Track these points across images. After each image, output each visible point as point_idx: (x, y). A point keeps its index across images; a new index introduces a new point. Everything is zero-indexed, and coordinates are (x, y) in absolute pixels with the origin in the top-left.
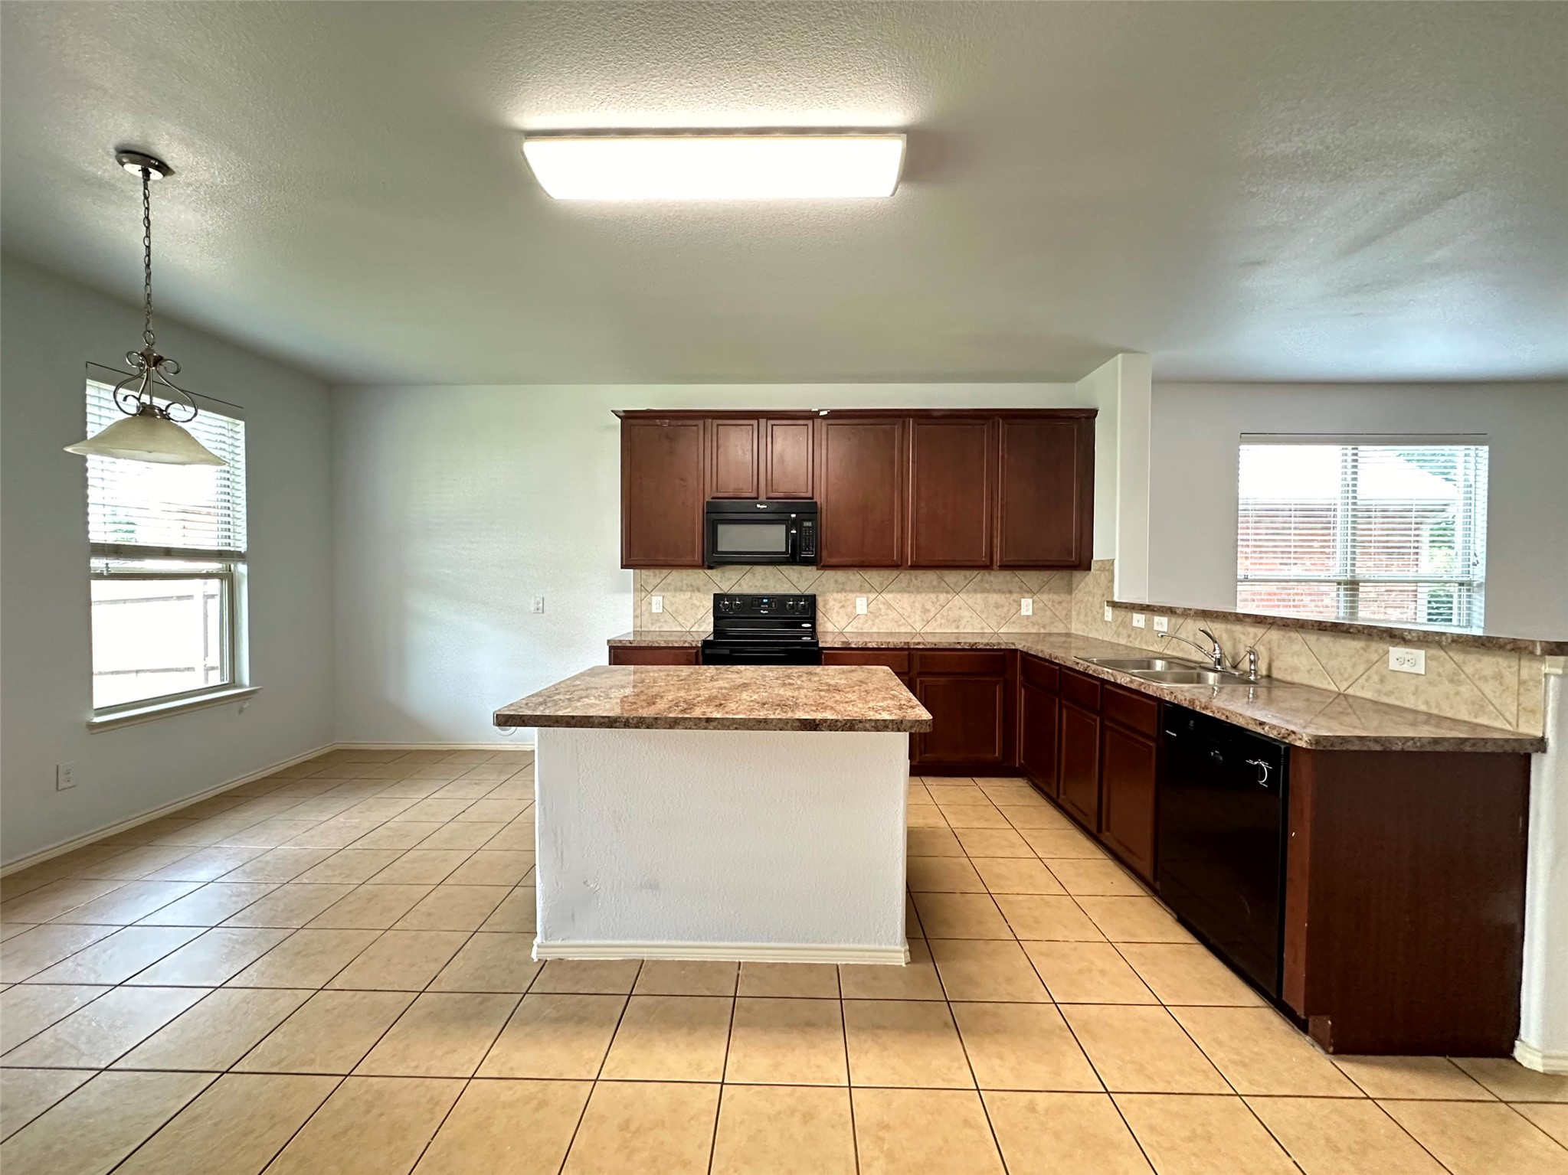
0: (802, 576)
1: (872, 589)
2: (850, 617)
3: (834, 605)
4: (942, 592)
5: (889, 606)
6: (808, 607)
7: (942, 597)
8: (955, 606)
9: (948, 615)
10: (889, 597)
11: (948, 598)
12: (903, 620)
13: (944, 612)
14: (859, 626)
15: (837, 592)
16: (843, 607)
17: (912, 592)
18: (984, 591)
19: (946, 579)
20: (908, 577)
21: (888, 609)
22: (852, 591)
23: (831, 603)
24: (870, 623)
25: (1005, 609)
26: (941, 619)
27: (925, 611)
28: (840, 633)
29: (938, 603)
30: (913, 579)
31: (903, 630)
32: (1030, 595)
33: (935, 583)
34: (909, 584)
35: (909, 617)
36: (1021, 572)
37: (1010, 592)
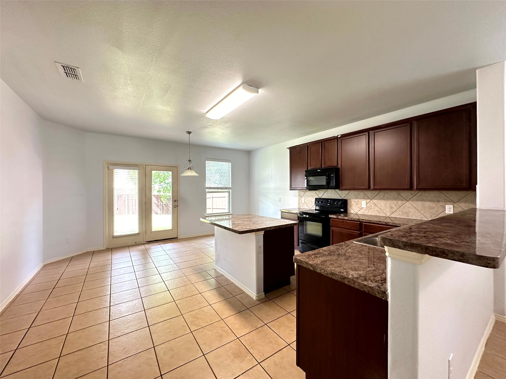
0: (342, 193)
1: (368, 198)
2: (360, 208)
3: (354, 203)
4: (400, 200)
5: (375, 205)
6: (344, 204)
7: (400, 202)
8: (406, 207)
9: (403, 211)
10: (375, 201)
11: (403, 203)
12: (381, 211)
13: (401, 209)
14: (363, 212)
15: (355, 199)
16: (357, 204)
17: (385, 200)
18: (422, 200)
19: (402, 194)
20: (383, 193)
21: (375, 206)
22: (360, 199)
23: (353, 203)
24: (367, 211)
25: (435, 210)
26: (399, 212)
27: (391, 208)
28: (356, 214)
29: (398, 205)
30: (386, 194)
31: (381, 215)
32: (452, 203)
33: (396, 196)
34: (384, 196)
35: (384, 210)
36: (446, 192)
37: (438, 201)
